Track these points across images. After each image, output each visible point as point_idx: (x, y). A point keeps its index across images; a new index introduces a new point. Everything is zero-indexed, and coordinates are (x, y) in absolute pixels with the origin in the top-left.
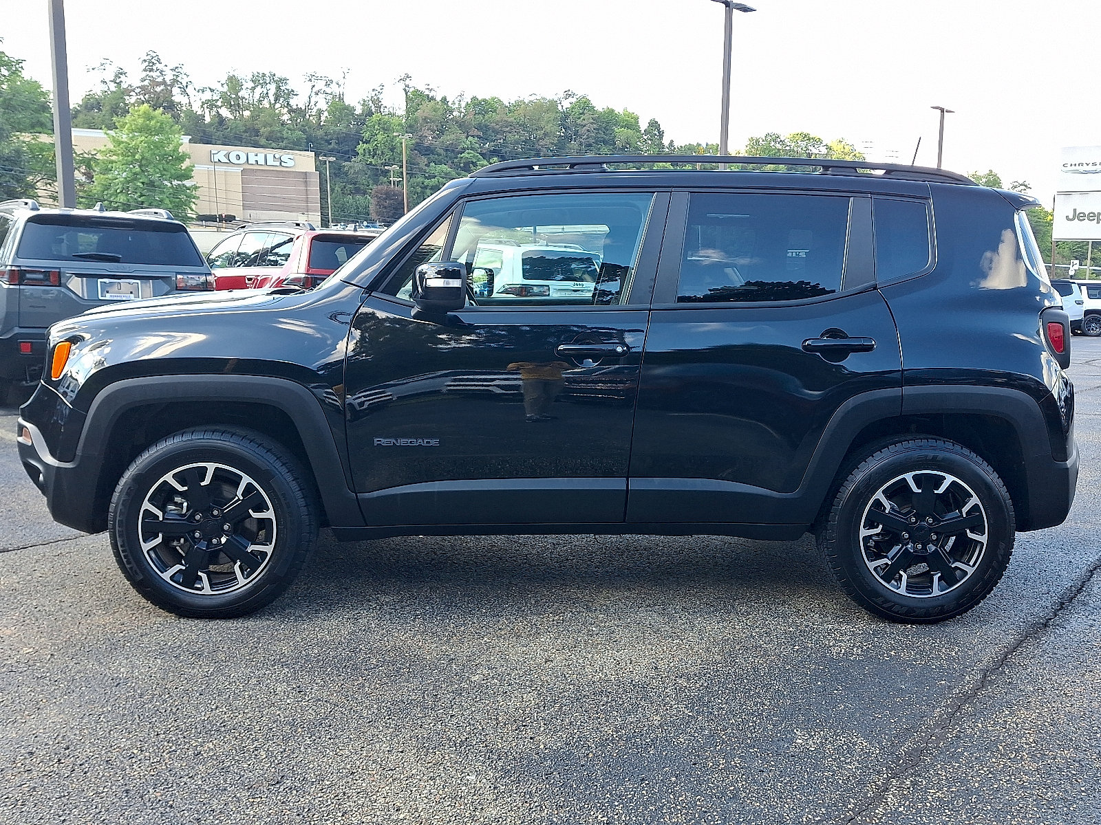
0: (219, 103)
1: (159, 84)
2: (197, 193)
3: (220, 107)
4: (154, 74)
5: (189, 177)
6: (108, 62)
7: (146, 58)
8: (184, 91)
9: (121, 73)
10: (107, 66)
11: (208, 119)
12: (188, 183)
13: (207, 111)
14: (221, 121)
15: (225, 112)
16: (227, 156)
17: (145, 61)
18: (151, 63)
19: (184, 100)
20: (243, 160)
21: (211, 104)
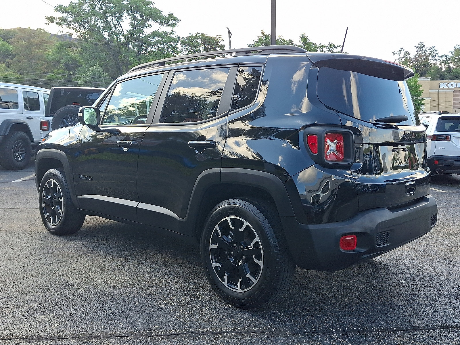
0: (449, 62)
1: (423, 56)
2: (423, 102)
3: (450, 63)
4: (421, 52)
5: (420, 95)
6: (402, 49)
7: (418, 46)
8: (434, 58)
9: (407, 53)
10: (402, 51)
11: (444, 69)
12: (420, 98)
13: (443, 65)
14: (450, 69)
15: (451, 65)
16: (447, 85)
17: (418, 47)
18: (420, 47)
19: (433, 62)
20: (455, 86)
21: (446, 62)
